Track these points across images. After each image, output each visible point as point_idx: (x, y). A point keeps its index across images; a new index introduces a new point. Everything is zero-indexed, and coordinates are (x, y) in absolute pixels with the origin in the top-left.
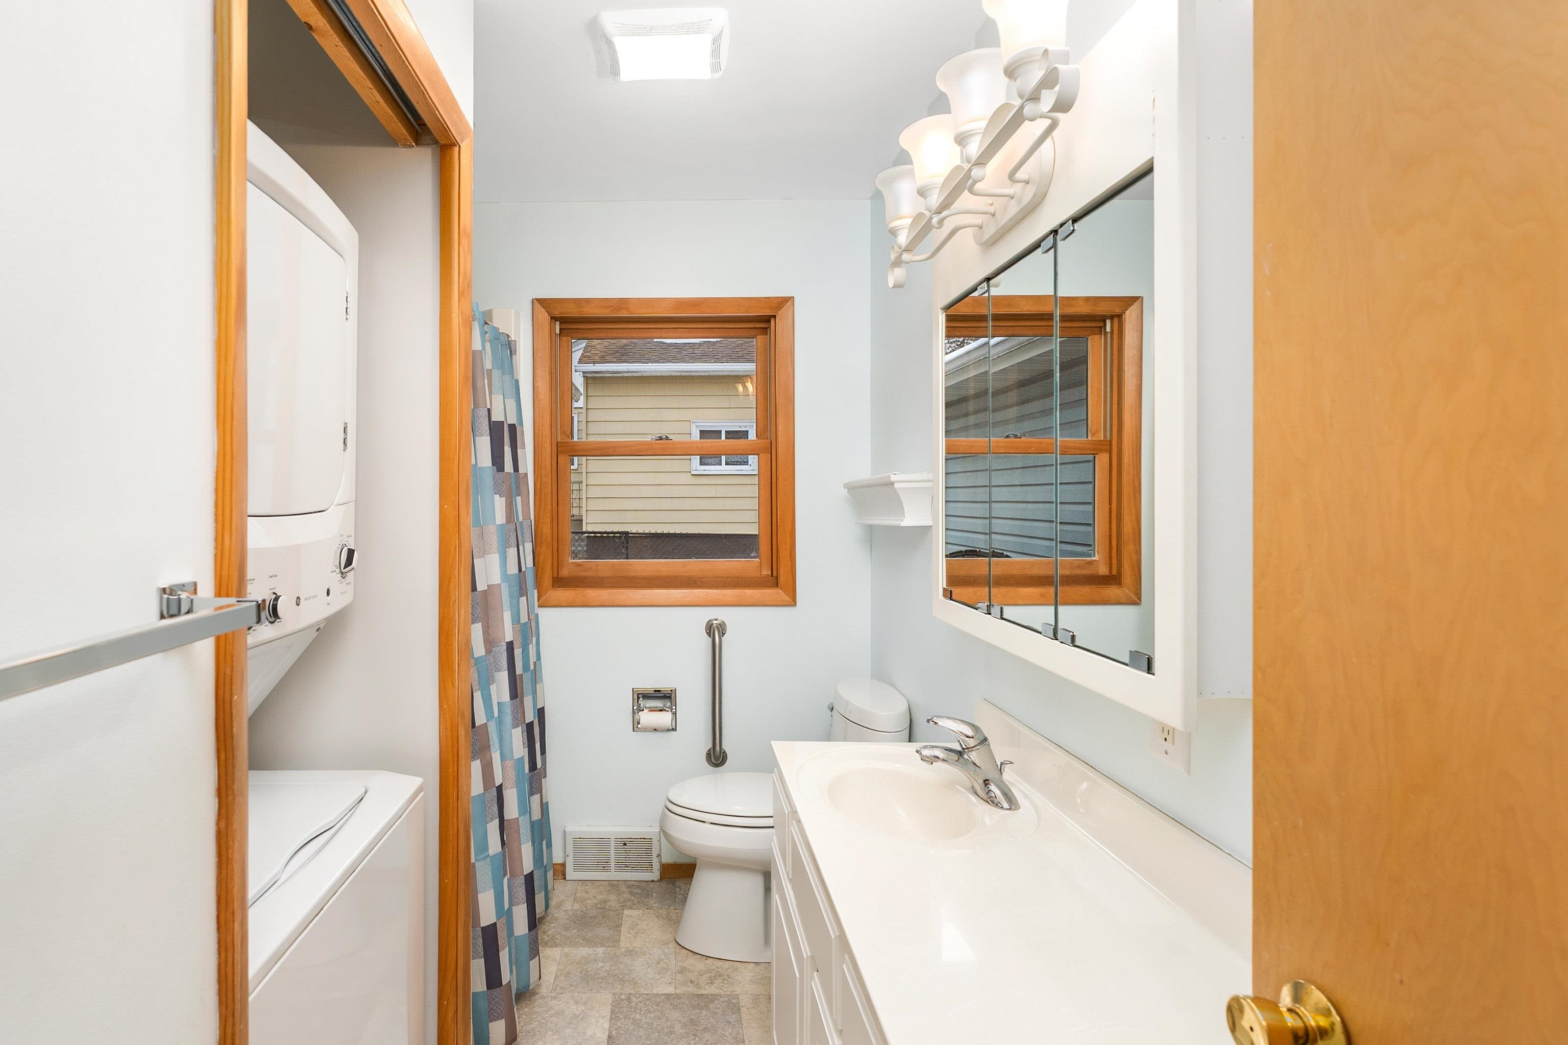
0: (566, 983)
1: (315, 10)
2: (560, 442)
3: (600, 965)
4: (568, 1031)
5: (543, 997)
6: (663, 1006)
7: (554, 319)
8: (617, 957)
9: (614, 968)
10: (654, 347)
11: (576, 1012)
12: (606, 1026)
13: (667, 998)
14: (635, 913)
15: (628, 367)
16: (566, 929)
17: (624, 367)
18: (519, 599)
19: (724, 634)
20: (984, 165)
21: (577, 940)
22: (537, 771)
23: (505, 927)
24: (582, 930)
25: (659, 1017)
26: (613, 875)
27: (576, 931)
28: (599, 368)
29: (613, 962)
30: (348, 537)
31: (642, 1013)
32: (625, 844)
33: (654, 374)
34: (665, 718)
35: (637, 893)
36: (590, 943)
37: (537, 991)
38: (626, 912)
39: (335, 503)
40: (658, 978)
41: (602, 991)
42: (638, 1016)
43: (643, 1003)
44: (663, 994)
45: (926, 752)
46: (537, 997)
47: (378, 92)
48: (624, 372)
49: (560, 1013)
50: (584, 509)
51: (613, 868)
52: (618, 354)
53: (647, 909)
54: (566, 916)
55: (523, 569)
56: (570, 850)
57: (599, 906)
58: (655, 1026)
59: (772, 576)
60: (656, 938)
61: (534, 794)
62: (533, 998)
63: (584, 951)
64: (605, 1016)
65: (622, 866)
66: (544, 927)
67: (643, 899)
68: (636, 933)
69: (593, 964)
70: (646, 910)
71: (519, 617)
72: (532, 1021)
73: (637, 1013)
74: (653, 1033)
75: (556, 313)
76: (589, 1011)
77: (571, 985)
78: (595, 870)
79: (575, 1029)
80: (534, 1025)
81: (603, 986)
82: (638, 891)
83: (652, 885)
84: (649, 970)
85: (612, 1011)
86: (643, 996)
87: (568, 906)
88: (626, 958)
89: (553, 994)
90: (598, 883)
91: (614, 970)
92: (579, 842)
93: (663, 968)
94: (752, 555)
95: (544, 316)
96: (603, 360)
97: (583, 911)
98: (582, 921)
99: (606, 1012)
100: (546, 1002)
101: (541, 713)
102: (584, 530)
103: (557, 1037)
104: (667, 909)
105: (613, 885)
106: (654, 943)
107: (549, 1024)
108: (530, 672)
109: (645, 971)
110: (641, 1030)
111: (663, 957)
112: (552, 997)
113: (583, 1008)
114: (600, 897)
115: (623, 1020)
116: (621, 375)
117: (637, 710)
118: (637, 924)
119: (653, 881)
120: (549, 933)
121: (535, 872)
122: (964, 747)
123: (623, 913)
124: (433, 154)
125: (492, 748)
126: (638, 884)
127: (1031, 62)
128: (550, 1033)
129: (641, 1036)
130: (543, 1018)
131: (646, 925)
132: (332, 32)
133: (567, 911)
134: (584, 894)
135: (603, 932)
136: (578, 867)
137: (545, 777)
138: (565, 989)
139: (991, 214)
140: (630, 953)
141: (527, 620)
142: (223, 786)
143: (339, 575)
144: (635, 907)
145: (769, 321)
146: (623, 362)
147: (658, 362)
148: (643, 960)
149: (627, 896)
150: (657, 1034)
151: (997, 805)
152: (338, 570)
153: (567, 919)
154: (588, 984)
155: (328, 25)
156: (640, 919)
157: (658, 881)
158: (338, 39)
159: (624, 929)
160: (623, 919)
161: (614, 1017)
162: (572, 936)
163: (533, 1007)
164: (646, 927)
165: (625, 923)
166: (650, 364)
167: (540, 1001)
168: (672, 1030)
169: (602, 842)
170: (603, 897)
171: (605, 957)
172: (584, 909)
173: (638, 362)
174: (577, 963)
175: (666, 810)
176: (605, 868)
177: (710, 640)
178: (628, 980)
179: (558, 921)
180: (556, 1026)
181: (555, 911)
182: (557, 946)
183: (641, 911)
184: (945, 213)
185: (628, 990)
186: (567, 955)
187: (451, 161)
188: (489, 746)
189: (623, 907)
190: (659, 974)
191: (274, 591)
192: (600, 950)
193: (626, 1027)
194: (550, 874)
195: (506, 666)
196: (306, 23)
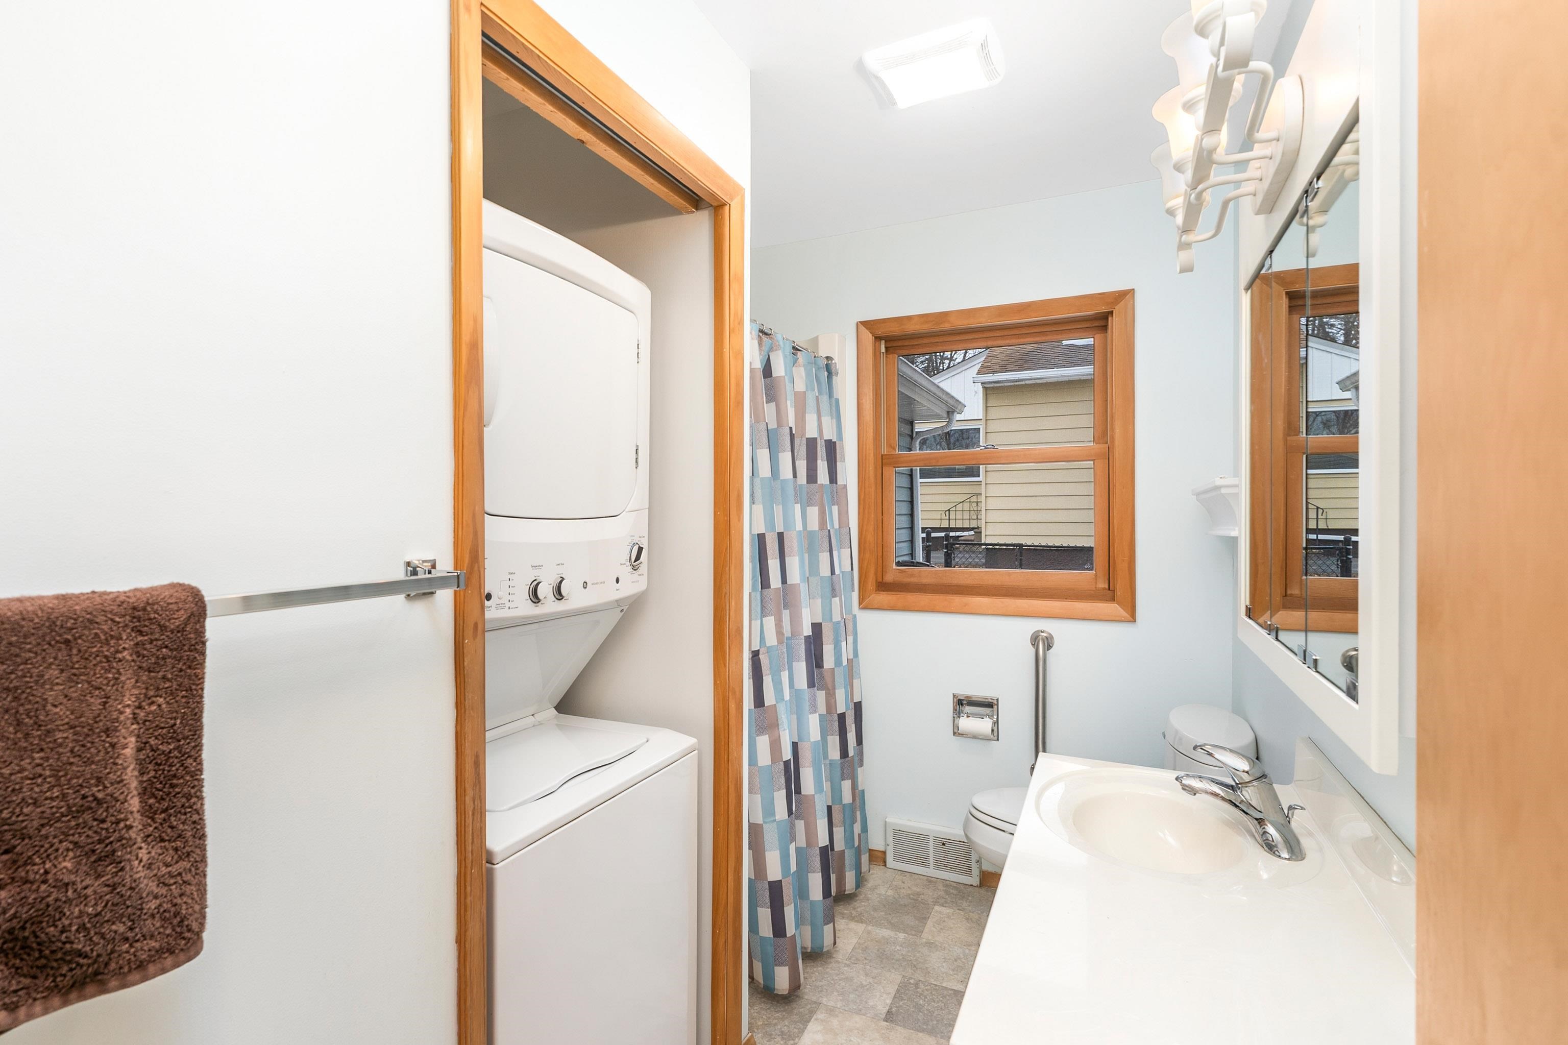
0: (861, 955)
1: (581, 129)
2: (885, 455)
3: (898, 948)
4: (852, 996)
5: (838, 962)
6: (949, 1000)
7: (878, 339)
8: (916, 945)
9: (910, 954)
10: (1063, 351)
11: (864, 983)
12: (889, 1001)
13: (954, 994)
14: (946, 911)
15: (1030, 375)
16: (875, 910)
17: (1027, 375)
18: (831, 600)
19: (1051, 647)
20: (1218, 132)
21: (883, 922)
22: (848, 759)
23: (791, 887)
24: (890, 914)
25: (941, 1008)
26: (931, 872)
27: (883, 913)
28: (998, 377)
29: (910, 949)
30: (640, 537)
31: (927, 1000)
32: (944, 844)
33: (1060, 379)
34: (984, 725)
35: (952, 893)
36: (894, 927)
37: (834, 956)
38: (937, 908)
39: (627, 510)
40: (951, 973)
41: (893, 971)
42: (921, 1002)
43: (930, 992)
44: (952, 990)
45: (1186, 781)
46: (833, 960)
47: (650, 176)
48: (1026, 380)
49: (849, 979)
50: (983, 521)
51: (932, 865)
52: (1021, 362)
53: (958, 909)
54: (878, 899)
55: (837, 571)
56: (890, 840)
57: (912, 896)
58: (935, 1014)
59: (1109, 589)
60: (960, 938)
61: (845, 780)
62: (829, 960)
63: (886, 933)
64: (890, 993)
65: (940, 865)
66: (855, 903)
67: (957, 900)
68: (941, 929)
69: (891, 946)
70: (958, 911)
71: (832, 615)
72: (823, 979)
73: (921, 998)
74: (932, 1020)
75: (879, 333)
76: (876, 985)
77: (865, 959)
78: (915, 864)
79: (858, 996)
80: (824, 983)
81: (895, 967)
82: (955, 892)
83: (971, 889)
84: (944, 964)
85: (898, 991)
86: (932, 985)
87: (882, 890)
88: (924, 948)
89: (848, 962)
90: (917, 876)
91: (910, 956)
92: (899, 834)
93: (959, 966)
94: (1086, 567)
95: (868, 337)
96: (1004, 369)
97: (895, 898)
98: (894, 907)
99: (892, 989)
100: (839, 967)
101: (858, 707)
102: (983, 542)
103: (841, 998)
104: (979, 914)
105: (931, 881)
106: (956, 942)
107: (836, 986)
108: (842, 667)
109: (940, 965)
110: (921, 1014)
111: (962, 956)
112: (846, 964)
113: (871, 980)
114: (915, 889)
115: (906, 1001)
116: (1023, 383)
117: (957, 713)
118: (944, 921)
119: (972, 885)
120: (859, 910)
121: (846, 851)
122: (1238, 782)
123: (933, 908)
124: (710, 215)
125: (780, 727)
126: (955, 885)
127: (1211, 20)
128: (836, 994)
129: (919, 1020)
130: (833, 979)
131: (954, 924)
132: (598, 141)
133: (880, 895)
134: (900, 883)
135: (909, 920)
136: (898, 858)
137: (861, 765)
138: (859, 960)
139: (1257, 179)
140: (930, 945)
141: (840, 619)
142: (459, 701)
143: (630, 567)
144: (947, 905)
145: (1107, 319)
146: (1026, 370)
147: (1064, 366)
148: (941, 954)
149: (942, 893)
150: (935, 1022)
151: (1274, 853)
152: (628, 564)
153: (879, 902)
154: (881, 961)
155: (593, 137)
156: (949, 917)
157: (977, 886)
158: (604, 146)
159: (930, 923)
160: (932, 913)
161: (898, 996)
162: (879, 917)
163: (827, 968)
164: (952, 926)
165: (933, 917)
166: (1055, 369)
167: (833, 965)
168: (951, 1023)
169: (920, 838)
170: (918, 890)
171: (904, 943)
172: (897, 896)
173: (1042, 368)
174: (876, 941)
175: (970, 815)
176: (924, 863)
177: (1033, 650)
178: (921, 968)
179: (870, 901)
180: (843, 989)
181: (869, 893)
182: (862, 923)
183: (951, 911)
184: (1200, 187)
185: (919, 976)
186: (869, 933)
187: (723, 218)
188: (778, 725)
189: (936, 903)
190: (953, 970)
191: (562, 576)
192: (902, 936)
193: (908, 1008)
194: (865, 858)
195: (804, 657)
196: (578, 140)
